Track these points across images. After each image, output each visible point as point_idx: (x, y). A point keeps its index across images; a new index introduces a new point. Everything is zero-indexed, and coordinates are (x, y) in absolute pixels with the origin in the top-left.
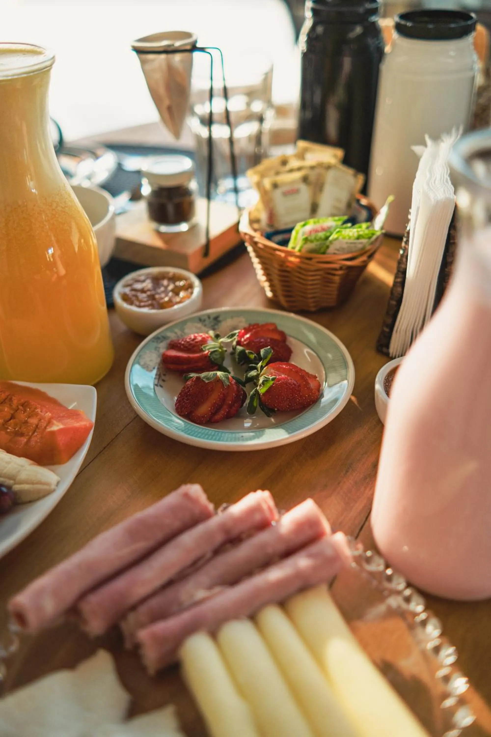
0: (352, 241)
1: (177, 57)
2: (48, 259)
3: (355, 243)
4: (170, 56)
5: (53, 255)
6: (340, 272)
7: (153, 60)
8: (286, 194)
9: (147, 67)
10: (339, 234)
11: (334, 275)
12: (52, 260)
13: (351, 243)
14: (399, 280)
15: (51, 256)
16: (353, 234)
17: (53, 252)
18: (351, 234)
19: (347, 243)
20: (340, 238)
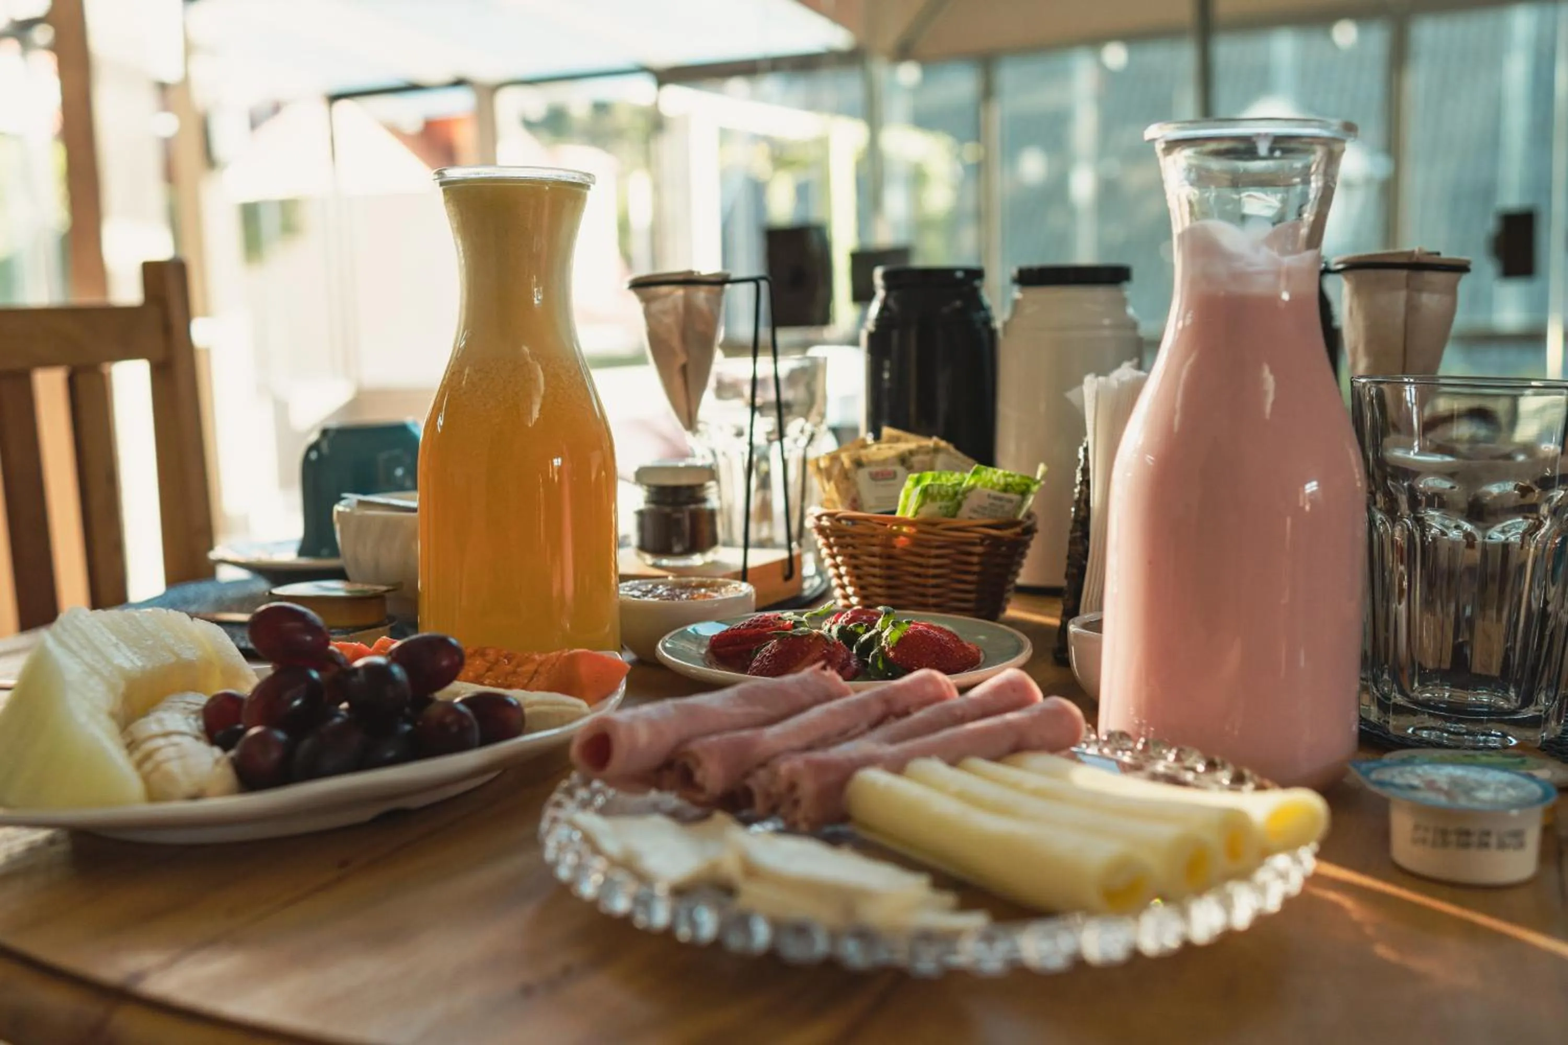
0: (995, 493)
1: (701, 295)
2: (551, 475)
3: (1000, 499)
4: (692, 289)
5: (560, 469)
6: (979, 549)
7: (667, 296)
8: (875, 477)
9: (656, 307)
10: (977, 477)
11: (971, 554)
12: (556, 478)
13: (995, 498)
14: (1078, 534)
15: (556, 470)
16: (998, 479)
17: (560, 464)
18: (995, 478)
19: (989, 496)
20: (979, 485)
